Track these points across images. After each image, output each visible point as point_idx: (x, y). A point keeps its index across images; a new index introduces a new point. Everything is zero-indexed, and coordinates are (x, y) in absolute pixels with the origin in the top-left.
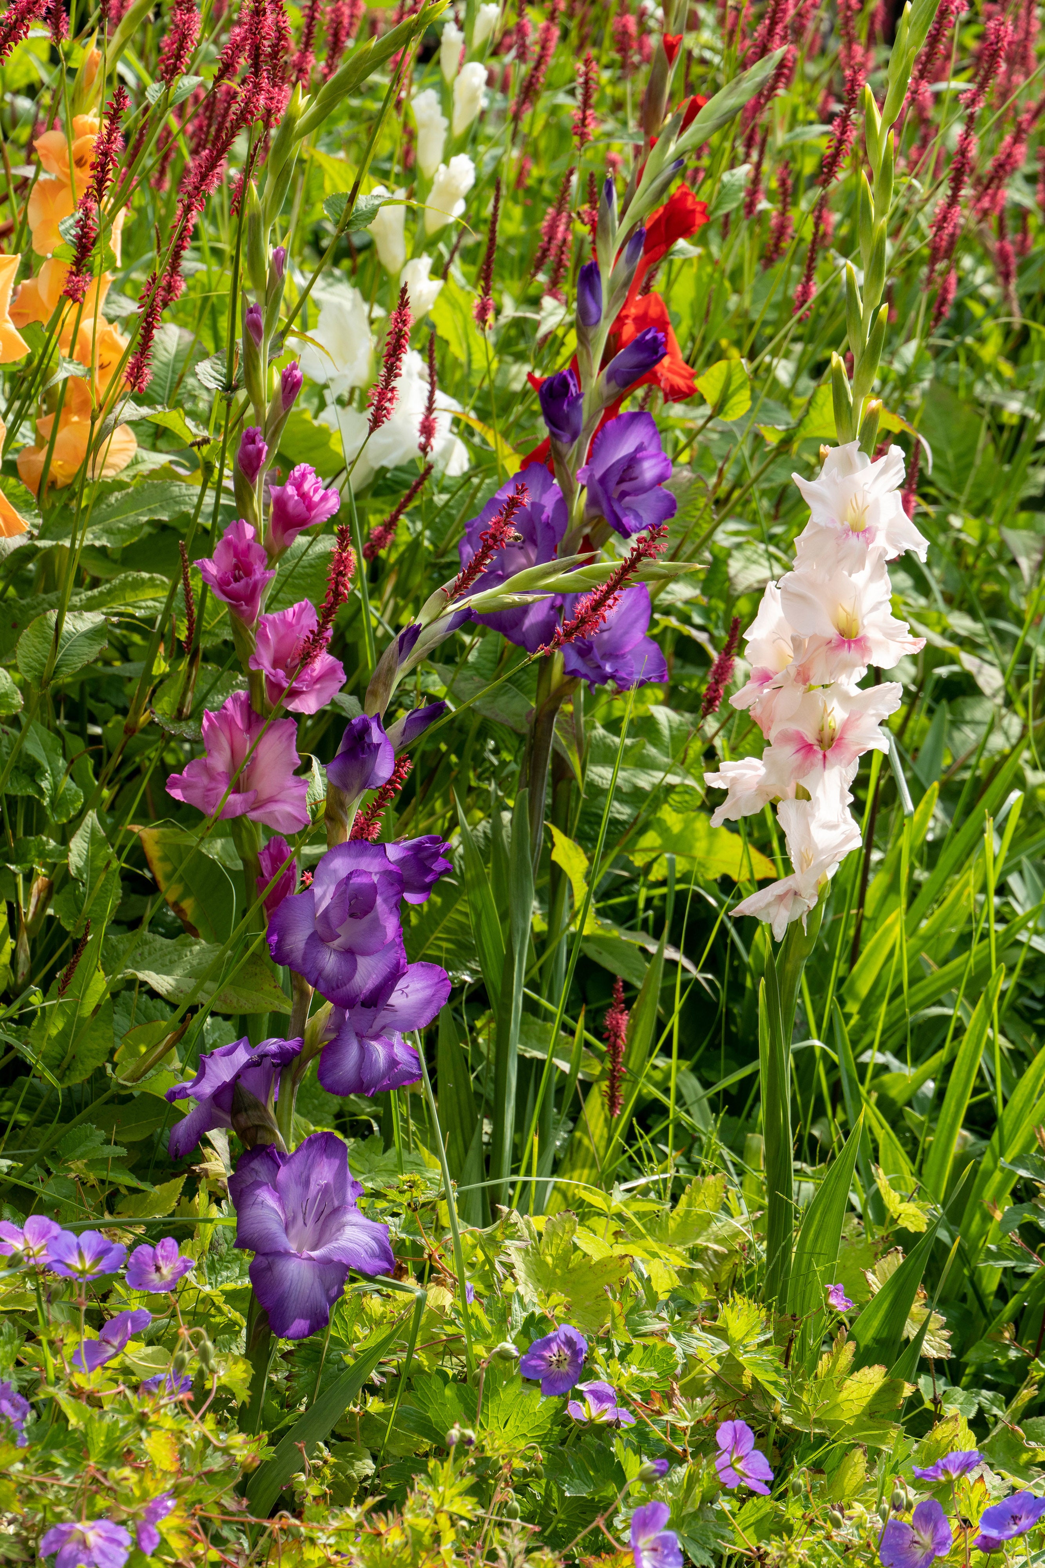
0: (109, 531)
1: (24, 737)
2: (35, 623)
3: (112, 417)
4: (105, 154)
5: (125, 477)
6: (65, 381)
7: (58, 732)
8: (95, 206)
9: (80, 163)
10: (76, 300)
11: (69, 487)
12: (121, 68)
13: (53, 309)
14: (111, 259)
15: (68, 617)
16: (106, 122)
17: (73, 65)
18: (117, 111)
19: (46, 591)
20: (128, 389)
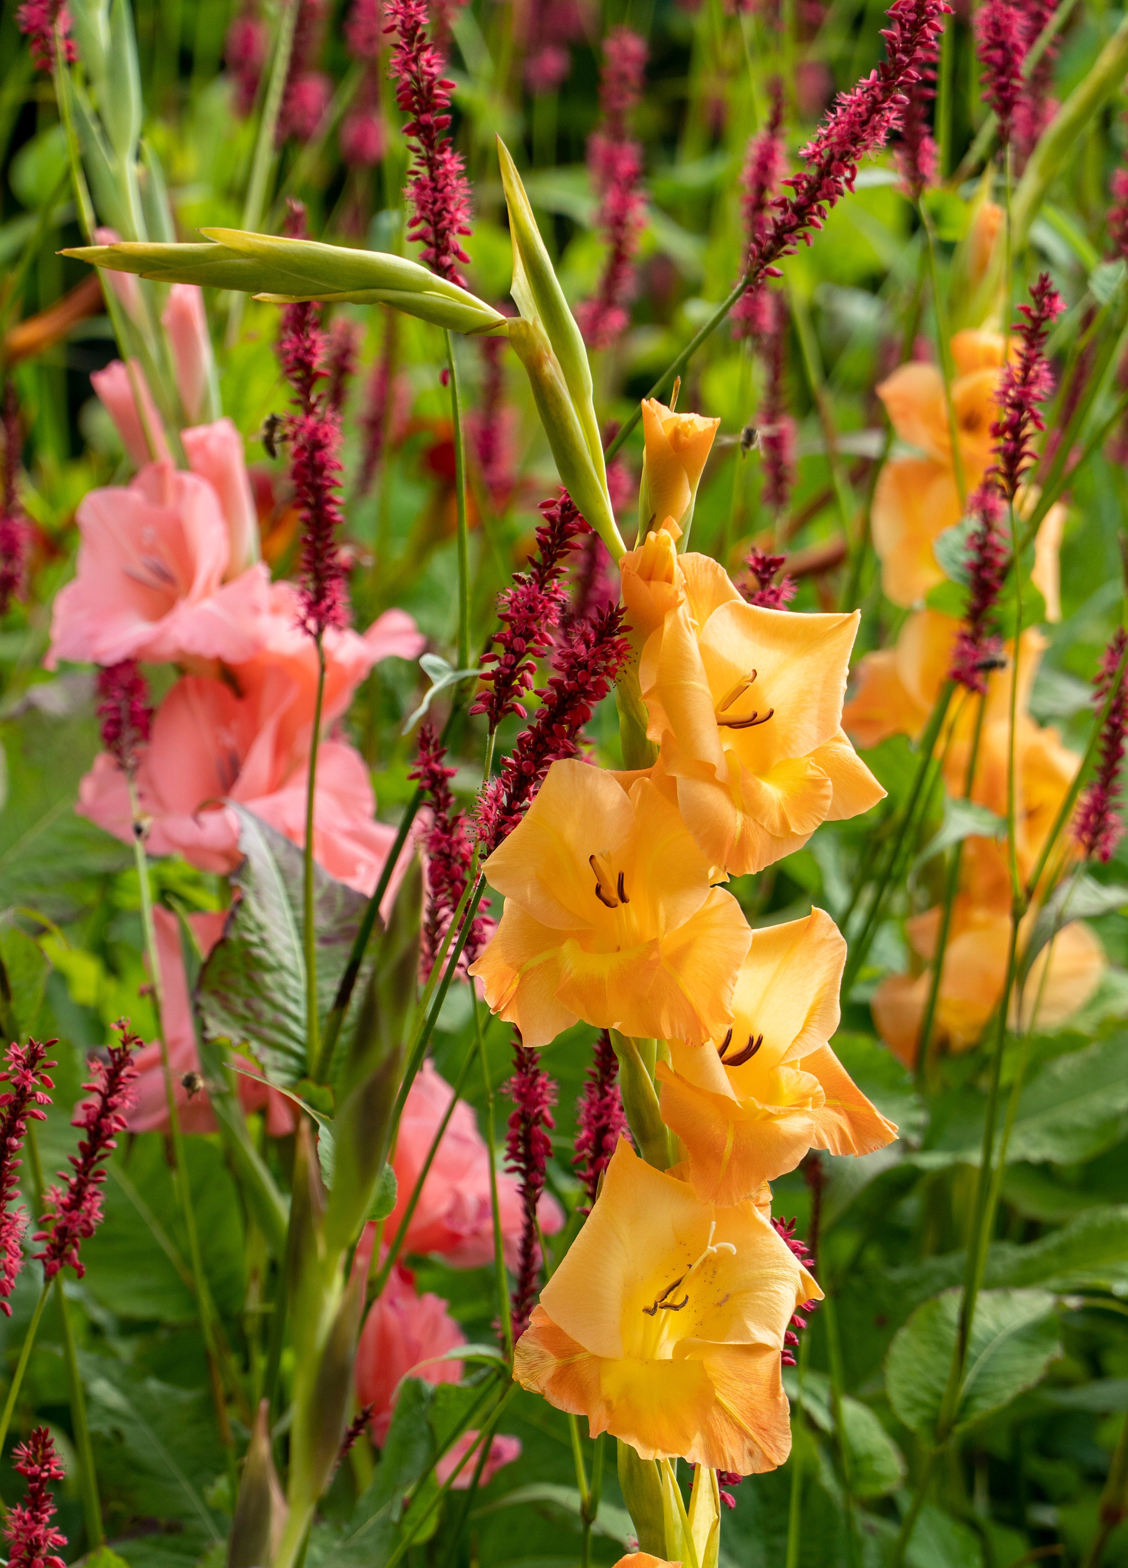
0: (1057, 1131)
1: (906, 1537)
2: (919, 1316)
3: (1051, 910)
4: (1019, 405)
5: (1084, 1027)
6: (960, 845)
7: (973, 1526)
8: (1003, 506)
9: (970, 423)
10: (973, 688)
11: (973, 1050)
12: (1042, 235)
13: (928, 707)
14: (1039, 603)
15: (984, 1301)
16: (1019, 344)
17: (948, 234)
18: (1037, 322)
19: (941, 1250)
20: (1080, 853)
